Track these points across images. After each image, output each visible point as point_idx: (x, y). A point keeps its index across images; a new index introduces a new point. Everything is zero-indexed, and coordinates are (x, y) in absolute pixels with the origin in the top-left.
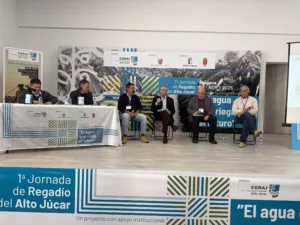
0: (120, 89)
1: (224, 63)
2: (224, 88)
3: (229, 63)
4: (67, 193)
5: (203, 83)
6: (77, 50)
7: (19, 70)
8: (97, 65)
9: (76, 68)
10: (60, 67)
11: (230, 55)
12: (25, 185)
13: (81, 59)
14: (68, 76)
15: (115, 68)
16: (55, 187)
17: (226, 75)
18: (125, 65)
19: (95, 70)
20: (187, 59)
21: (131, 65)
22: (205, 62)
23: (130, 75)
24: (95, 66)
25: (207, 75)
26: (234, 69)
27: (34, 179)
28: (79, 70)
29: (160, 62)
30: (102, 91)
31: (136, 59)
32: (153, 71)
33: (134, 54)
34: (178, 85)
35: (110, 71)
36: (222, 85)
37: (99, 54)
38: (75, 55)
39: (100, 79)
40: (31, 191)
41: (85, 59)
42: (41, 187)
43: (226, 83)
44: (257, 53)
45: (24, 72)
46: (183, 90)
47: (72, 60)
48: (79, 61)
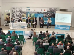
0: (26, 16)
1: (49, 10)
2: (49, 16)
3: (50, 11)
4: (22, 33)
5: (45, 15)
6: (16, 8)
7: (7, 14)
8: (21, 11)
9: (16, 12)
10: (13, 12)
11: (50, 9)
12: (18, 32)
13: (17, 10)
14: (15, 14)
15: (25, 12)
16: (21, 33)
17: (49, 13)
18: (27, 11)
19: (20, 12)
20: (41, 10)
21: (28, 11)
22: (45, 10)
23: (28, 13)
24: (21, 12)
25: (45, 13)
26: (51, 12)
27: (19, 32)
28: (17, 12)
29: (35, 10)
30: (22, 17)
31: (29, 10)
32: (33, 12)
33: (29, 9)
34: (39, 15)
35: (24, 13)
36: (49, 15)
37: (21, 9)
38: (16, 9)
39: (22, 14)
40: (18, 33)
41: (18, 10)
42: (19, 33)
43: (50, 15)
44: (56, 8)
45: (7, 15)
46: (40, 16)
47: (15, 10)
48: (17, 11)
